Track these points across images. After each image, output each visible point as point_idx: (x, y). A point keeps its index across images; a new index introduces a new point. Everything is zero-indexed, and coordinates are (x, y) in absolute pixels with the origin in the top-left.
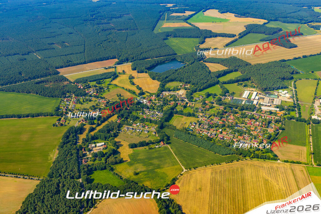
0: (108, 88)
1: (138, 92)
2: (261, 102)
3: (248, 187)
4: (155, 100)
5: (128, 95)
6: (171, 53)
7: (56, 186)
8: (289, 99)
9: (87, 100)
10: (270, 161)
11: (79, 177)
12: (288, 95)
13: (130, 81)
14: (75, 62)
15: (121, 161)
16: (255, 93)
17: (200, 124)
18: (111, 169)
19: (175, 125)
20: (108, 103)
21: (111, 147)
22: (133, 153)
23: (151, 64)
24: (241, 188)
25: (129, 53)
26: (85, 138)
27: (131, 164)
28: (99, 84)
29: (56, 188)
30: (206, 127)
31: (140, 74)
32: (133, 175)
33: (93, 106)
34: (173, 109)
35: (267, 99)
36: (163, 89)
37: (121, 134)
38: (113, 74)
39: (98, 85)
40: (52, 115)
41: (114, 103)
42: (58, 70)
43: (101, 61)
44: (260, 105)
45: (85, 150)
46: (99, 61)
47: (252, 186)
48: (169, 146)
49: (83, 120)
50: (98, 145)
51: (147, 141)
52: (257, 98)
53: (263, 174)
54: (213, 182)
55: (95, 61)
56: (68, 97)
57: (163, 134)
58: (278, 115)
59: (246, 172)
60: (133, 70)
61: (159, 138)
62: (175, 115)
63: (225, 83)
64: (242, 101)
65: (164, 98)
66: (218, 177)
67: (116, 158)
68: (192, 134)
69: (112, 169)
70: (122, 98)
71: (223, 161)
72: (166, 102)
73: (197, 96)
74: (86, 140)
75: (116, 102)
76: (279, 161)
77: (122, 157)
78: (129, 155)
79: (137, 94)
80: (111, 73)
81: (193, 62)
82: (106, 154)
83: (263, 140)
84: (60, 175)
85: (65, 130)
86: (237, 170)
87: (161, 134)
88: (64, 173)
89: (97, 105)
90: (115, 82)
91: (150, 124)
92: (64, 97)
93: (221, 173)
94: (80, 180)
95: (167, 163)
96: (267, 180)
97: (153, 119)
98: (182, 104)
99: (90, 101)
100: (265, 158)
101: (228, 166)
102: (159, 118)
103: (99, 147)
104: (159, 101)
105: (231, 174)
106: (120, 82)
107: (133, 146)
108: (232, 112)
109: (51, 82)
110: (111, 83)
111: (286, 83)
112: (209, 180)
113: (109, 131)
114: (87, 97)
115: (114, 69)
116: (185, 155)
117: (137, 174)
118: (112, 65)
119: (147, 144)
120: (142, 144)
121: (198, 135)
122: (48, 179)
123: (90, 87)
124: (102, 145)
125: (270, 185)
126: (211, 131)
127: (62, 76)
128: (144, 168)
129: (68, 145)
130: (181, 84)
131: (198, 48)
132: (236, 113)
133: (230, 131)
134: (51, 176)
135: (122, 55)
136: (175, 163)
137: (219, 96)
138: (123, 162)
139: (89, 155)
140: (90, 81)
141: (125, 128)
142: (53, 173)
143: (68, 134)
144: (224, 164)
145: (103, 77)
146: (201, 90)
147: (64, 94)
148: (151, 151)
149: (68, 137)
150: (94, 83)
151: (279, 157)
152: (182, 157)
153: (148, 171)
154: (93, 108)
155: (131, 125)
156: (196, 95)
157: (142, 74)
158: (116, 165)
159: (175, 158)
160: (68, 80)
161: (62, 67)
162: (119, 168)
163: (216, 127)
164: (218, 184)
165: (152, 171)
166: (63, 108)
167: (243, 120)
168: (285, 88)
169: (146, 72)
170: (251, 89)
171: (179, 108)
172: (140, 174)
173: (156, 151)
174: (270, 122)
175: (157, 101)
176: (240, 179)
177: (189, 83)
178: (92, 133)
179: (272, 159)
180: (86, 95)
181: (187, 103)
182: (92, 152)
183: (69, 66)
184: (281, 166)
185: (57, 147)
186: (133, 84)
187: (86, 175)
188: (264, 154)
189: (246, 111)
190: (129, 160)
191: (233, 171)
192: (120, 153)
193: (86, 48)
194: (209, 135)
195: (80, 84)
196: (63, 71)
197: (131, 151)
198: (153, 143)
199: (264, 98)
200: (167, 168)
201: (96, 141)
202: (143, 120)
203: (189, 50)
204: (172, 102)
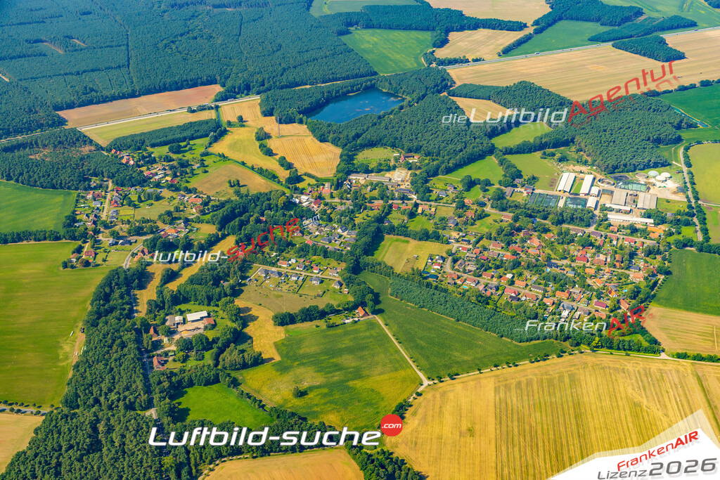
0: (203, 165)
1: (283, 174)
2: (605, 200)
3: (591, 424)
4: (332, 197)
5: (257, 185)
6: (363, 71)
7: (89, 430)
8: (675, 193)
9: (149, 197)
10: (642, 355)
11: (149, 405)
12: (672, 185)
13: (262, 146)
14: (105, 93)
15: (258, 361)
16: (588, 179)
17: (455, 261)
18: (232, 382)
19: (389, 264)
20: (206, 204)
21: (227, 323)
22: (287, 339)
23: (314, 100)
24: (574, 427)
25: (251, 69)
26: (155, 298)
27: (283, 368)
28: (178, 152)
29: (90, 436)
30: (472, 267)
31: (284, 126)
32: (291, 396)
33: (169, 213)
34: (380, 220)
35: (620, 194)
36: (348, 166)
37: (251, 289)
38: (212, 125)
39: (174, 156)
40: (57, 238)
41: (222, 205)
42: (62, 114)
43: (178, 89)
44: (604, 209)
45: (156, 332)
46: (171, 90)
47: (602, 420)
48: (379, 319)
49: (143, 252)
50: (190, 317)
51: (321, 307)
52: (595, 190)
53: (627, 388)
54: (503, 412)
55: (160, 91)
56: (95, 188)
57: (362, 286)
58: (652, 235)
59: (583, 383)
60: (265, 115)
61: (351, 299)
62: (387, 236)
63: (510, 151)
64: (557, 198)
65: (356, 192)
66: (514, 399)
67: (243, 351)
68: (436, 288)
69: (235, 383)
70: (243, 191)
71: (523, 358)
72: (360, 203)
73: (441, 185)
74: (157, 306)
75: (229, 201)
76: (663, 356)
77: (257, 349)
78: (276, 345)
79: (283, 180)
80: (207, 122)
81: (424, 96)
82: (215, 341)
83: (618, 302)
84: (97, 401)
85: (96, 278)
86: (561, 379)
87: (355, 287)
88: (106, 394)
89: (177, 209)
90: (219, 148)
91: (325, 261)
92: (86, 189)
93: (521, 389)
94: (152, 413)
95: (378, 363)
96: (637, 405)
97: (330, 247)
98: (403, 207)
99: (158, 198)
100: (628, 348)
101: (536, 371)
102: (346, 244)
103: (193, 321)
104: (342, 198)
105: (546, 389)
106: (233, 146)
107: (285, 320)
108: (535, 230)
109: (45, 146)
110: (210, 150)
111: (664, 152)
112: (492, 408)
113: (217, 281)
114: (148, 190)
115: (213, 112)
116: (423, 343)
117: (301, 394)
118: (206, 102)
119: (323, 314)
120: (310, 315)
121: (451, 288)
122: (66, 410)
123: (154, 161)
124: (202, 318)
125: (646, 418)
126: (485, 279)
127: (74, 131)
128: (319, 379)
129: (112, 318)
130: (397, 154)
131: (430, 58)
132: (546, 231)
133: (534, 278)
134: (71, 402)
135: (233, 75)
136: (398, 364)
137: (497, 186)
138: (263, 361)
139: (170, 346)
140: (153, 146)
141: (257, 271)
142: (77, 396)
143: (107, 289)
144: (525, 365)
145: (185, 134)
146: (449, 171)
147: (85, 180)
148: (332, 332)
149: (107, 298)
150: (164, 150)
151: (663, 345)
152: (417, 347)
153: (332, 387)
154: (167, 218)
155: (274, 264)
156: (438, 183)
157: (290, 126)
158: (244, 372)
159: (397, 351)
160: (91, 141)
161: (70, 106)
162: (253, 379)
163: (498, 267)
164: (515, 417)
165: (341, 386)
166: (84, 217)
167: (565, 251)
168: (665, 164)
169: (301, 122)
170: (578, 168)
171: (396, 219)
172: (311, 395)
173: (346, 333)
174: (632, 255)
175: (337, 200)
176: (571, 404)
177: (417, 150)
178: (173, 286)
179: (646, 351)
180: (144, 181)
181: (416, 205)
182: (177, 337)
183: (90, 102)
184: (670, 367)
185: (80, 325)
186: (270, 153)
187: (167, 400)
188: (627, 338)
189: (571, 227)
190: (278, 358)
191: (550, 382)
192: (251, 338)
193: (132, 53)
194: (481, 287)
195: (124, 154)
196: (76, 117)
197: (280, 333)
198: (337, 312)
199: (612, 192)
200: (378, 378)
201: (183, 307)
202: (304, 251)
203: (410, 64)
204: (376, 202)
